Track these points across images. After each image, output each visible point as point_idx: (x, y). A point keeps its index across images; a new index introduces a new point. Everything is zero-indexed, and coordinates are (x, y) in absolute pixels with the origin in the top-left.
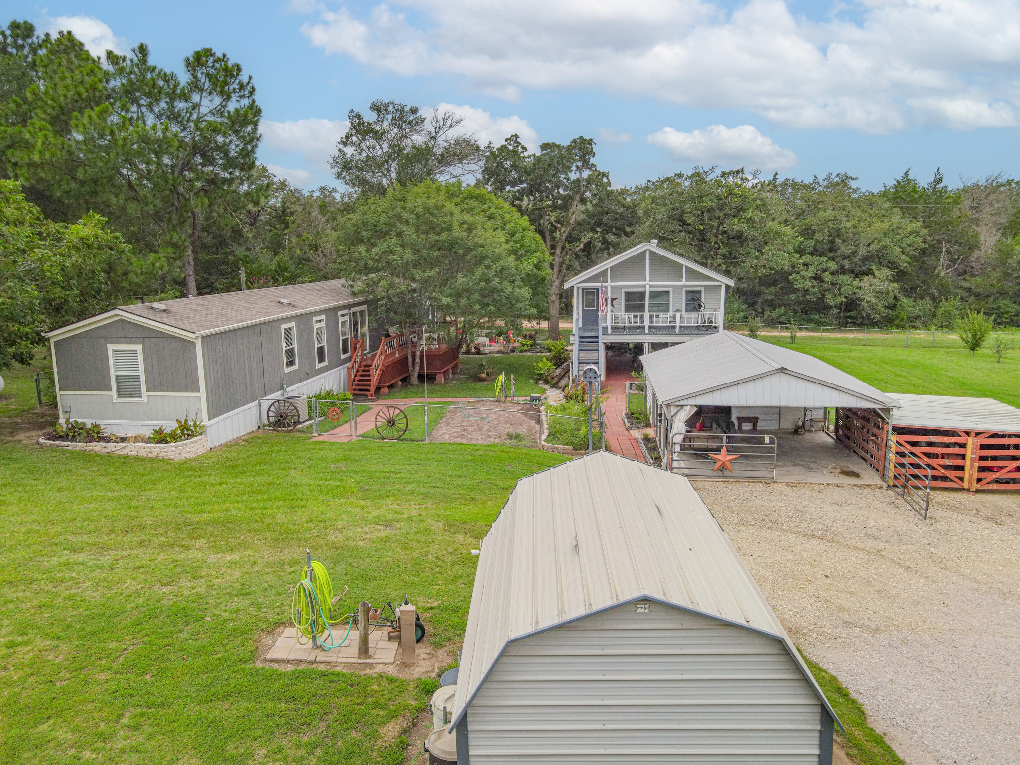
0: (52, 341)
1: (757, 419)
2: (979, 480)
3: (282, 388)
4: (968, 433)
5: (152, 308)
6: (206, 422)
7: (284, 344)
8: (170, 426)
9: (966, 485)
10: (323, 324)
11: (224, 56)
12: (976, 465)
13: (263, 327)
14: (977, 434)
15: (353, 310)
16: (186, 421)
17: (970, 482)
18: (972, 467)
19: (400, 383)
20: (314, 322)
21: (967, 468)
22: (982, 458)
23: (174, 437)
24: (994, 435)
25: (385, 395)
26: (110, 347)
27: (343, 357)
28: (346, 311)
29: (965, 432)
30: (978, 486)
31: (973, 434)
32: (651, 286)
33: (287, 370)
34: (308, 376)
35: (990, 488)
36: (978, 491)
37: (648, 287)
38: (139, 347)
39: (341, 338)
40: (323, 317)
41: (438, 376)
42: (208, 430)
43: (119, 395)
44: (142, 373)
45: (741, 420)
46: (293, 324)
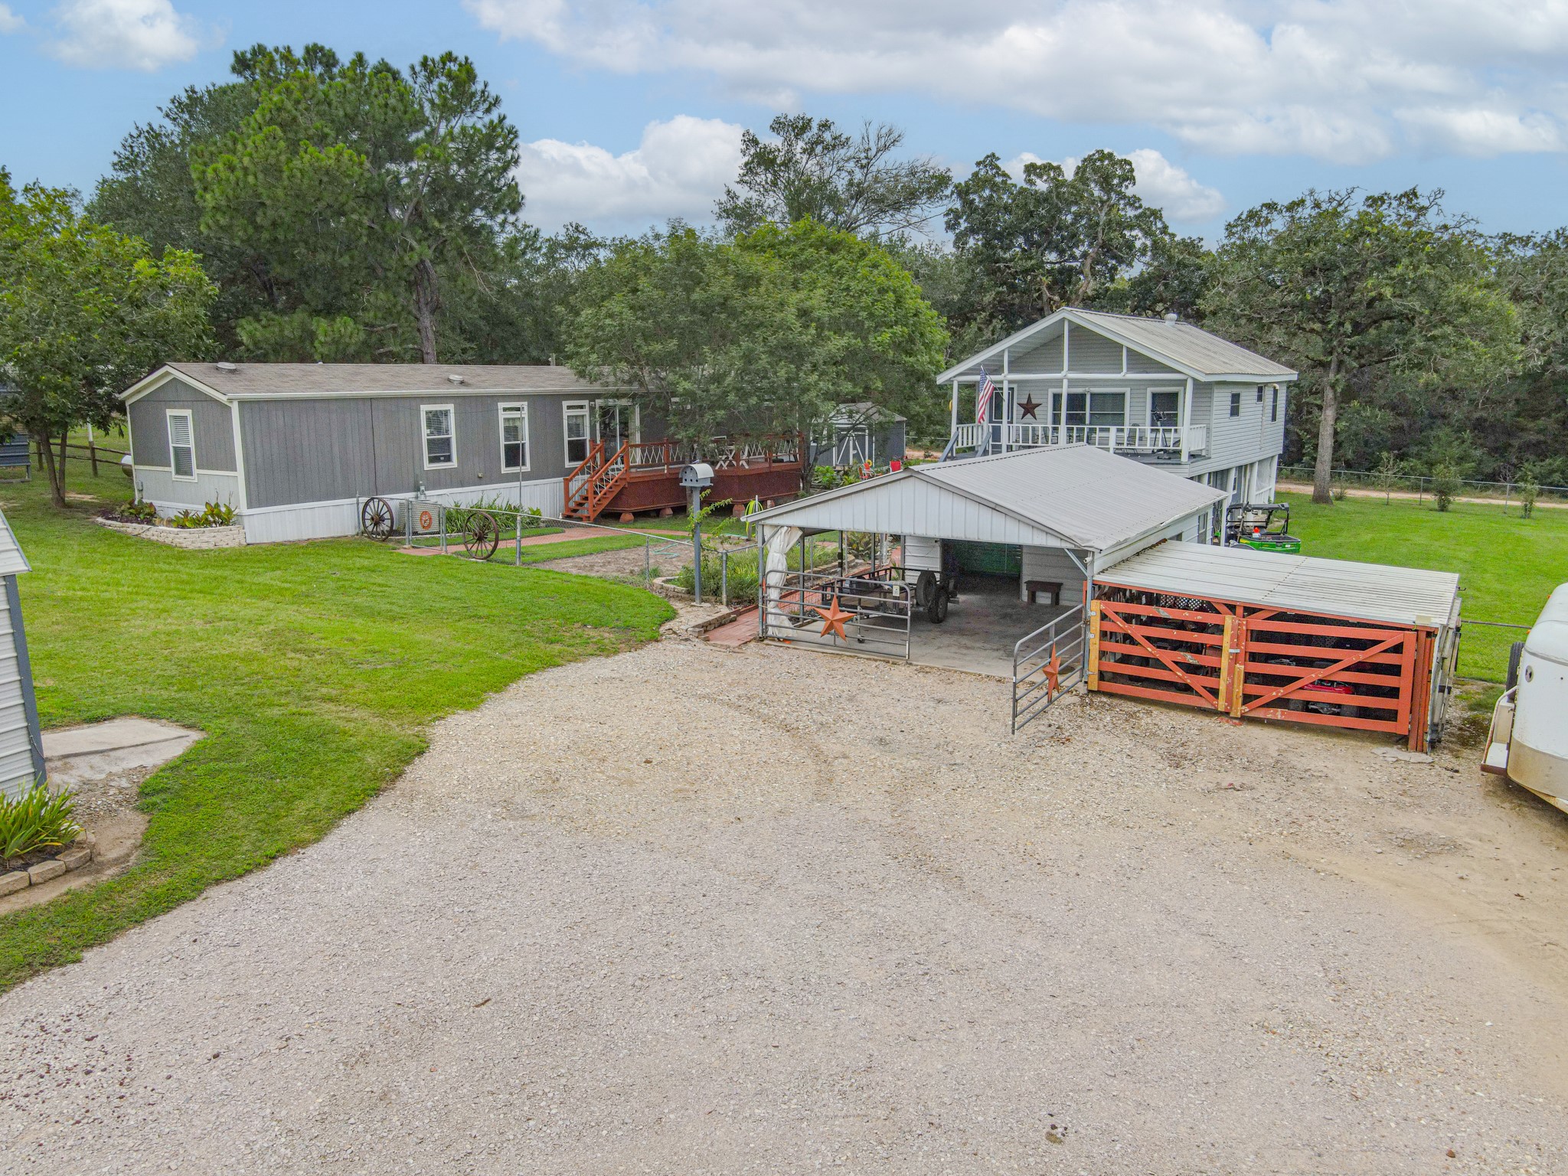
0: (127, 404)
1: (1059, 586)
2: (1247, 698)
3: (417, 489)
4: (1232, 608)
5: (217, 369)
6: (244, 510)
7: (425, 431)
8: (200, 510)
9: (1221, 705)
10: (525, 414)
11: (467, 59)
12: (1240, 668)
13: (375, 403)
14: (1250, 610)
15: (599, 402)
16: (217, 505)
17: (1229, 700)
18: (1231, 671)
19: (669, 511)
20: (501, 412)
21: (1224, 673)
22: (1254, 657)
23: (200, 522)
24: (1281, 616)
25: (627, 522)
26: (169, 412)
27: (568, 464)
28: (585, 403)
29: (1228, 606)
30: (1246, 708)
31: (1239, 611)
32: (1072, 383)
33: (428, 466)
34: (480, 481)
35: (1269, 716)
36: (1244, 719)
37: (1065, 382)
38: (187, 413)
39: (566, 439)
40: (525, 404)
41: (735, 507)
42: (246, 520)
43: (178, 472)
44: (192, 445)
45: (1035, 587)
46: (450, 407)
